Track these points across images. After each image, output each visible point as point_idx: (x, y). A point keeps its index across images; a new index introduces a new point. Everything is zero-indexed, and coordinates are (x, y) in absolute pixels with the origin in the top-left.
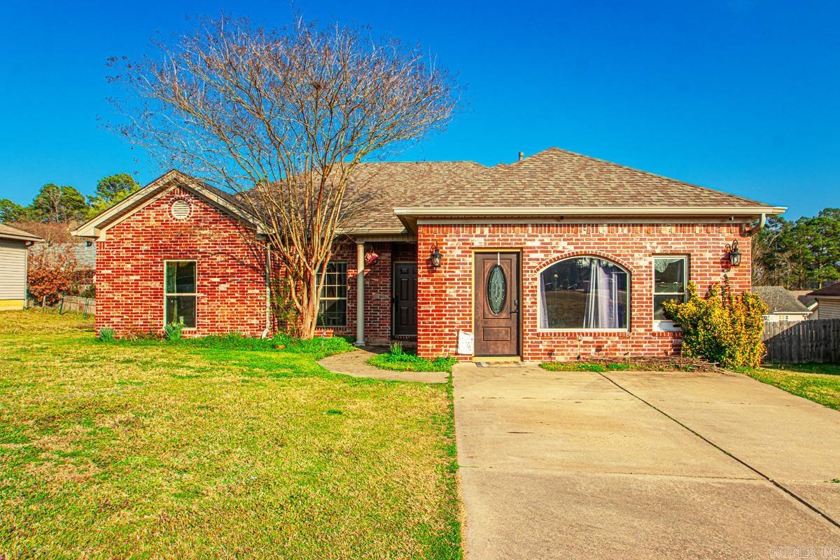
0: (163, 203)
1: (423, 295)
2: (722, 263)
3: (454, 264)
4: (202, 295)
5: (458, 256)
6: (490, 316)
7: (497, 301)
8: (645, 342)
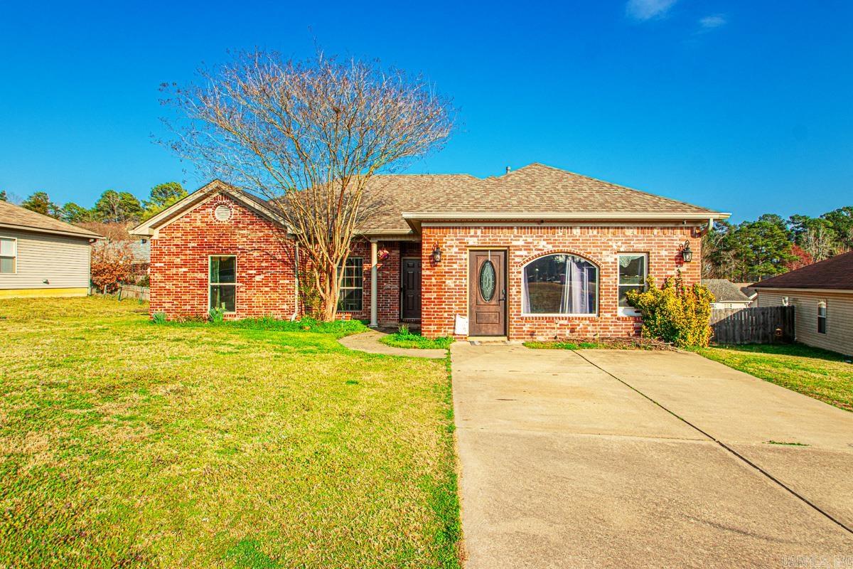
0: (207, 207)
1: (426, 285)
2: (676, 259)
3: (452, 259)
4: (241, 284)
5: (456, 253)
6: (482, 303)
7: (488, 291)
8: (611, 326)
